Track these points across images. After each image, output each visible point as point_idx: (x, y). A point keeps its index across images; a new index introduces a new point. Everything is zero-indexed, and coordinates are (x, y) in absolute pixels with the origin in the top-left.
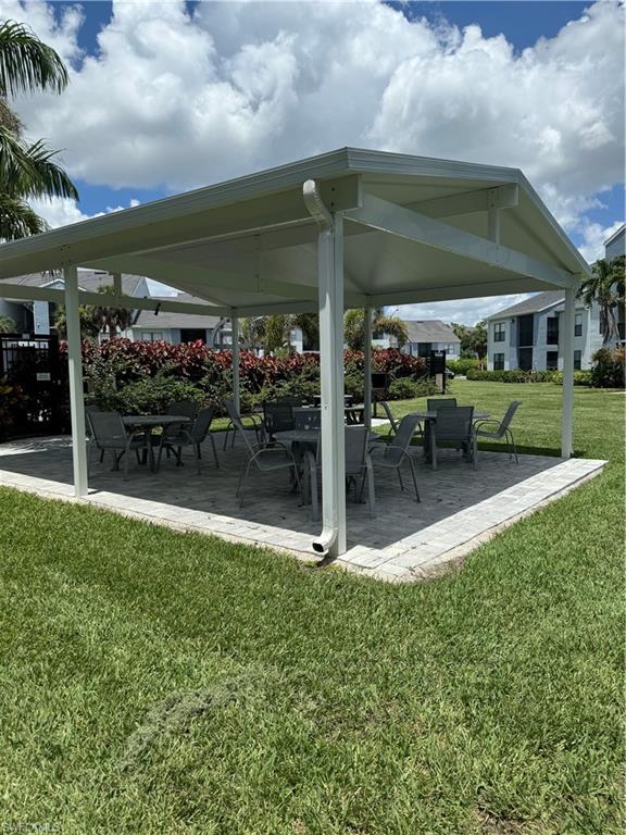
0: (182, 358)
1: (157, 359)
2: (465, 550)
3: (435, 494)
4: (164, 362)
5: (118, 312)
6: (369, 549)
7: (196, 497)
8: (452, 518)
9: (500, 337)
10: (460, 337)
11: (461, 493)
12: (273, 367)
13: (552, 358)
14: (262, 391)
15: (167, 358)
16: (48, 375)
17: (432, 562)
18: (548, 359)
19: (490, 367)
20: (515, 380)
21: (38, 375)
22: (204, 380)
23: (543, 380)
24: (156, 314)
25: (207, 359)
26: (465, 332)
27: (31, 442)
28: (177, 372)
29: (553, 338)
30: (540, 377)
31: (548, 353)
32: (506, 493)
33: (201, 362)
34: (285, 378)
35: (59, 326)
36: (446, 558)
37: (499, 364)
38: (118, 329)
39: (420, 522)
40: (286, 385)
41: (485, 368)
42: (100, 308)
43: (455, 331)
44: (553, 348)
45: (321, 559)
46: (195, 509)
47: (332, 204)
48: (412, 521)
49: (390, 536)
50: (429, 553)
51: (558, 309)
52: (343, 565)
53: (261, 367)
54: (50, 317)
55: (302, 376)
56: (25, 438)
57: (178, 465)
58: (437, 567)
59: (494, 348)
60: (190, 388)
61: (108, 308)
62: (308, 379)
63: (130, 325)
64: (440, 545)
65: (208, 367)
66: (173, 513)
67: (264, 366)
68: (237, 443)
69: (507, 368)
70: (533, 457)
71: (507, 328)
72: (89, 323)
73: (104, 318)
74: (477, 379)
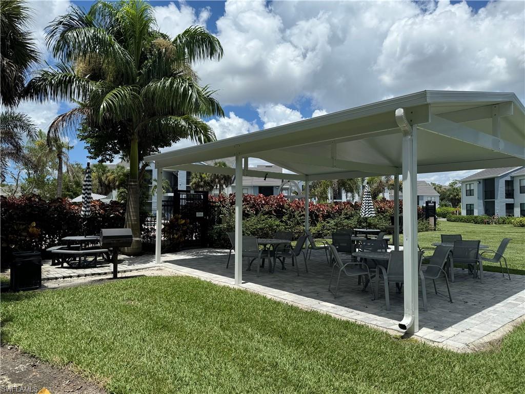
0: (272, 204)
1: (258, 204)
2: (498, 335)
3: (461, 298)
4: (262, 207)
5: (225, 177)
6: (433, 331)
7: (305, 290)
8: (480, 314)
9: (470, 193)
10: (438, 192)
11: (479, 298)
12: (323, 210)
13: (510, 208)
14: (318, 225)
15: (264, 204)
16: (202, 213)
17: (479, 341)
18: (507, 208)
19: (464, 213)
20: (482, 222)
21: (197, 213)
22: (284, 218)
23: (504, 223)
24: (265, 180)
25: (286, 206)
26: (442, 189)
27: (194, 252)
28: (269, 213)
29: (510, 194)
30: (501, 220)
31: (507, 205)
32: (511, 300)
33: (282, 207)
34: (331, 217)
35: (192, 185)
36: (487, 339)
37: (470, 210)
38: (224, 186)
39: (459, 315)
40: (332, 222)
41: (460, 214)
42: (215, 175)
43: (435, 188)
44: (510, 201)
45: (403, 334)
46: (308, 297)
47: (411, 121)
48: (453, 315)
49: (443, 323)
50: (474, 336)
51: (513, 174)
52: (419, 339)
53: (317, 210)
54: (187, 180)
55: (342, 216)
56: (188, 249)
57: (283, 269)
58: (483, 345)
59: (465, 200)
60: (277, 222)
61: (220, 175)
62: (346, 218)
63: (231, 184)
64: (480, 331)
65: (286, 210)
66: (296, 298)
67: (318, 210)
68: (312, 258)
69: (476, 213)
70: (519, 276)
71: (475, 187)
72: (208, 183)
73: (217, 180)
74: (454, 221)
